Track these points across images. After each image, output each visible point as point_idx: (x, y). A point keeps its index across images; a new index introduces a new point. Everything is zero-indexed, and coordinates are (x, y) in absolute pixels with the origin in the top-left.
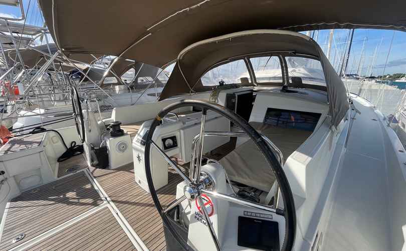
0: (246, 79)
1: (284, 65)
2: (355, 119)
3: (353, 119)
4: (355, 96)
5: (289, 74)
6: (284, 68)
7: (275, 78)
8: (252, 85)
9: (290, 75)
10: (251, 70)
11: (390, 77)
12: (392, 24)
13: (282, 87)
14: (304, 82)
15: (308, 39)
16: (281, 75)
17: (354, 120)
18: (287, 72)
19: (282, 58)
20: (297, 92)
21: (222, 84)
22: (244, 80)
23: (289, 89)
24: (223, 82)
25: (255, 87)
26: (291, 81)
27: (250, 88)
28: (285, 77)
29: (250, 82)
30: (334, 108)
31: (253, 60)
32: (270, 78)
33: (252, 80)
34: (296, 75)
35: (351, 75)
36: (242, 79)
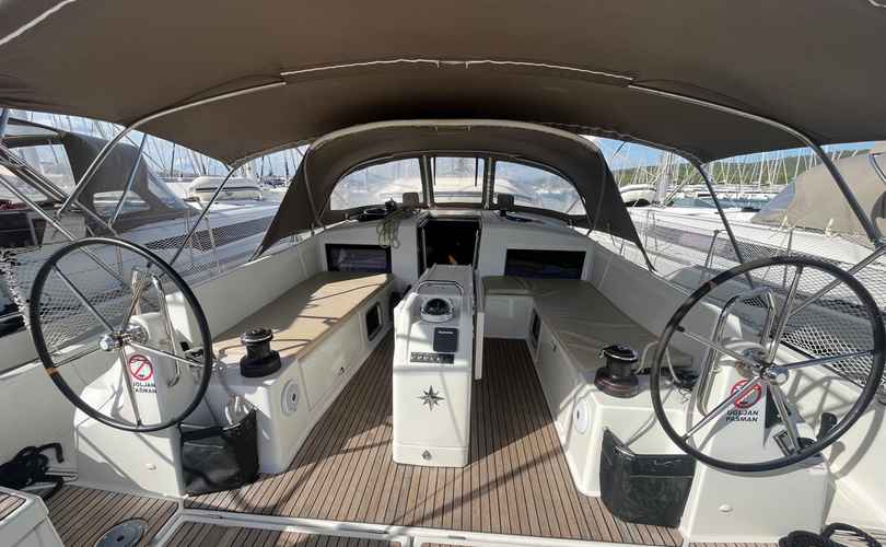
5: (495, 189)
14: (516, 203)
16: (481, 190)
18: (492, 185)
19: (490, 162)
22: (409, 197)
28: (488, 193)
29: (421, 200)
33: (425, 197)
34: (506, 191)
36: (406, 196)
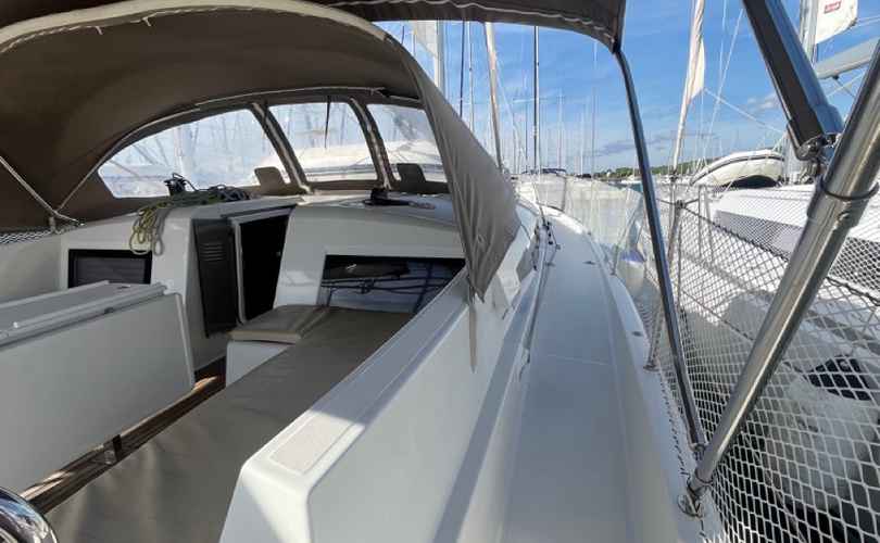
0: (273, 171)
1: (369, 128)
2: (553, 265)
3: (549, 264)
4: (555, 212)
5: (390, 156)
6: (373, 137)
7: (356, 168)
8: (294, 190)
9: (393, 159)
10: (281, 144)
11: (613, 174)
12: (559, 11)
13: (370, 192)
14: (428, 177)
15: (382, 37)
16: (370, 161)
17: (551, 267)
18: (383, 152)
19: (361, 110)
20: (406, 203)
21: (177, 186)
22: (266, 174)
23: (392, 196)
24: (182, 182)
25: (304, 197)
26: (397, 176)
27: (289, 199)
28: (381, 163)
29: (287, 180)
30: (474, 236)
31: (282, 113)
32: (344, 170)
33: (291, 175)
34: (409, 158)
35: (552, 171)
36: (260, 173)
